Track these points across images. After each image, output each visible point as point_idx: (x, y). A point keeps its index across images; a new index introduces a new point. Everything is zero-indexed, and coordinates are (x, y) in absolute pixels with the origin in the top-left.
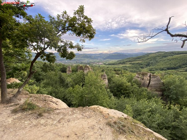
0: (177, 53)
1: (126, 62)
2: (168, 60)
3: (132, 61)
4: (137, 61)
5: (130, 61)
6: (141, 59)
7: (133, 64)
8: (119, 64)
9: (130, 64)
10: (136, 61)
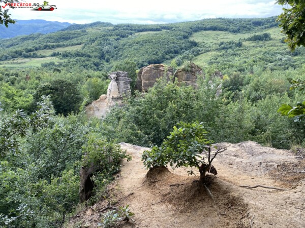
0: (137, 28)
1: (36, 49)
2: (137, 43)
3: (53, 47)
4: (67, 46)
5: (46, 47)
6: (75, 41)
7: (66, 56)
8: (13, 57)
9: (54, 55)
10: (64, 46)
